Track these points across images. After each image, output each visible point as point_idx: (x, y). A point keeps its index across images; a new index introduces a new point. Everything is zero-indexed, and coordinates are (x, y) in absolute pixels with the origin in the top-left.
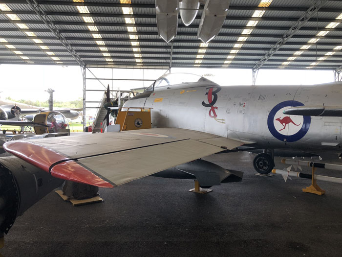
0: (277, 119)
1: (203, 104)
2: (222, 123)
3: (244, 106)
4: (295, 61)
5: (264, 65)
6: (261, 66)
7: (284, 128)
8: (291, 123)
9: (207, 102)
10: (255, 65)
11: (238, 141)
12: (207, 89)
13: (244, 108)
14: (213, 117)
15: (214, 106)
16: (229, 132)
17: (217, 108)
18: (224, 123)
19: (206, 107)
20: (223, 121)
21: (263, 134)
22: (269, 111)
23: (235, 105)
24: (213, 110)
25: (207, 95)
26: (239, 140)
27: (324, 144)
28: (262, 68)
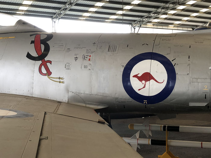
0: (135, 76)
1: (29, 56)
2: (60, 82)
3: (89, 60)
4: (96, 12)
5: (65, 15)
6: (62, 16)
7: (144, 87)
8: (152, 81)
9: (34, 54)
10: (55, 14)
11: (84, 107)
12: (31, 35)
13: (90, 62)
14: (45, 75)
15: (46, 59)
16: (70, 94)
17: (50, 62)
18: (63, 82)
19: (33, 62)
20: (61, 80)
21: (117, 96)
22: (123, 66)
23: (76, 58)
24: (45, 64)
25: (33, 44)
26: (84, 105)
27: (192, 104)
28: (62, 18)
